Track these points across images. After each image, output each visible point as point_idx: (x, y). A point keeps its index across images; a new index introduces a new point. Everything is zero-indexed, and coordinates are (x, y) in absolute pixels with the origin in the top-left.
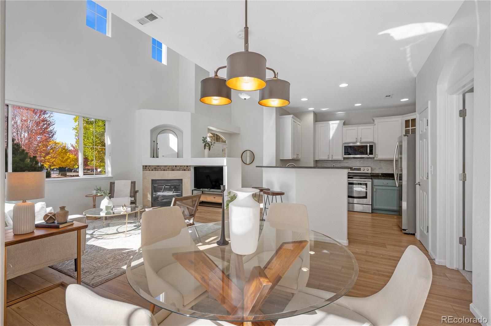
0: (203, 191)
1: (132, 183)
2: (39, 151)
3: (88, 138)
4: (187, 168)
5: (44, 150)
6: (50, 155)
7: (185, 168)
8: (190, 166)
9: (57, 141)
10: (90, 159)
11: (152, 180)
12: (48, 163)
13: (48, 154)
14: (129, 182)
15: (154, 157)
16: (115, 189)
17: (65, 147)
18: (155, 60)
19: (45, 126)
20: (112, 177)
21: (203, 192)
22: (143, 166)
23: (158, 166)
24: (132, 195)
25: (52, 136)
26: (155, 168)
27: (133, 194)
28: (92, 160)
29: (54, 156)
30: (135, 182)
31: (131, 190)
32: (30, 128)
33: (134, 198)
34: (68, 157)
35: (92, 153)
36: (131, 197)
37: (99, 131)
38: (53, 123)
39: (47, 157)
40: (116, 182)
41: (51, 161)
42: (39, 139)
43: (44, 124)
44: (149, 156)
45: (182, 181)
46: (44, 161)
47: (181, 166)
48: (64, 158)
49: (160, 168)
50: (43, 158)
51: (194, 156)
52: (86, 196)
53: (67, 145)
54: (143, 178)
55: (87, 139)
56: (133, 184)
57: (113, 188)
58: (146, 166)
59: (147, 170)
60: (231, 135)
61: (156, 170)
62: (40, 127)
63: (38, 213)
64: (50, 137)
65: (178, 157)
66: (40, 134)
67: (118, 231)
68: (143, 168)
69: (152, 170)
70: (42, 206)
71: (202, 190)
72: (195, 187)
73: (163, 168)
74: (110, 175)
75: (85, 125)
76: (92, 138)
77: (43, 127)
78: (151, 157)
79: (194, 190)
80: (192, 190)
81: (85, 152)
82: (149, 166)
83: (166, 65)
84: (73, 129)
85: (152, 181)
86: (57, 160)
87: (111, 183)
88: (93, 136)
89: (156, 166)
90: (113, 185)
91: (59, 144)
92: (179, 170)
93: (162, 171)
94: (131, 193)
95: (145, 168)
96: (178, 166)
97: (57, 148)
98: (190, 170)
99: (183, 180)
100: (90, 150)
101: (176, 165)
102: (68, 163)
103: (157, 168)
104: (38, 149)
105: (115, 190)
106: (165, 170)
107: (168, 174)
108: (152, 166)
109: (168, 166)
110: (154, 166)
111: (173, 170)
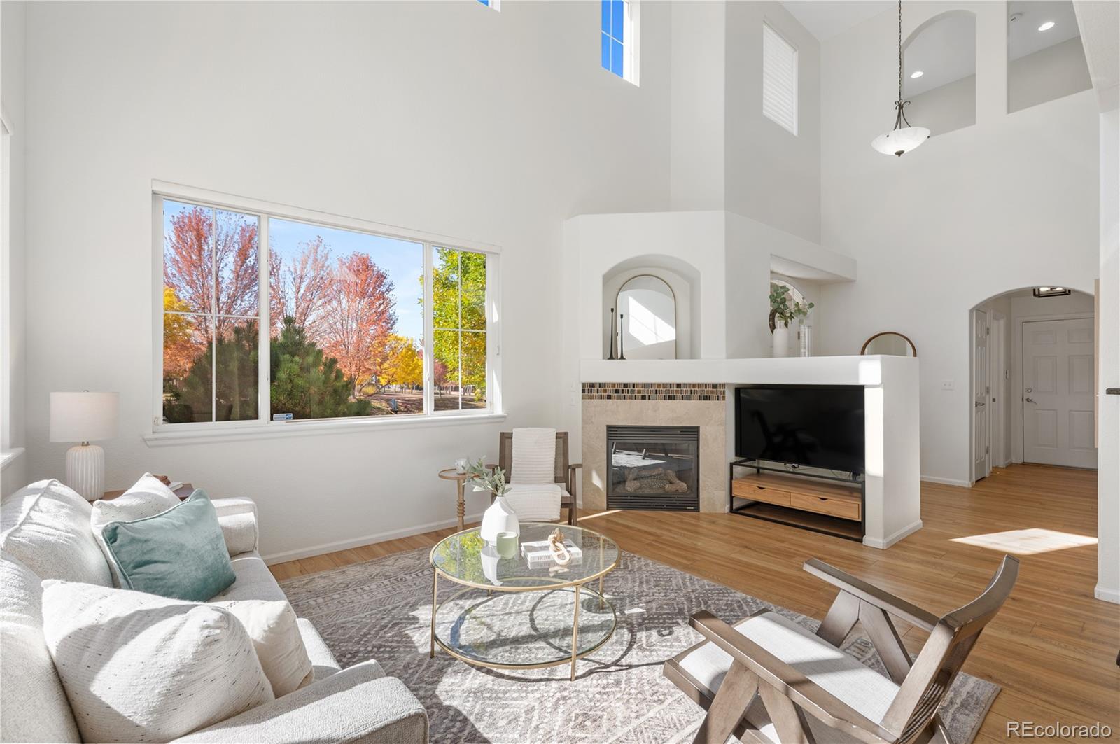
0: (758, 469)
1: (558, 436)
2: (372, 353)
3: (447, 318)
4: (712, 392)
5: (380, 352)
6: (388, 362)
7: (709, 392)
8: (723, 385)
9: (400, 335)
10: (450, 367)
11: (609, 428)
12: (386, 377)
13: (385, 359)
14: (553, 432)
15: (611, 358)
16: (513, 455)
17: (412, 345)
18: (607, 70)
19: (382, 308)
20: (504, 417)
21: (758, 471)
22: (584, 385)
23: (625, 385)
24: (561, 474)
25: (393, 325)
26: (617, 391)
27: (562, 472)
28: (455, 370)
29: (395, 363)
30: (566, 434)
31: (556, 458)
32: (360, 313)
33: (564, 484)
34: (416, 364)
35: (454, 353)
36: (557, 480)
37: (467, 302)
38: (393, 302)
39: (385, 365)
40: (516, 432)
41: (390, 373)
42: (372, 332)
43: (380, 305)
44: (601, 356)
45: (698, 432)
46: (381, 373)
47: (694, 385)
48: (410, 366)
49: (633, 392)
50: (378, 368)
51: (737, 351)
52: (441, 476)
53: (414, 343)
54: (583, 420)
55: (445, 322)
56: (561, 441)
57: (507, 452)
58: (592, 385)
59: (593, 398)
60: (821, 286)
61: (619, 398)
62: (373, 311)
63: (189, 673)
64: (389, 329)
65: (676, 358)
66: (375, 322)
67: (536, 629)
68: (584, 391)
69: (609, 397)
70: (206, 632)
71: (756, 465)
72: (737, 455)
73: (639, 392)
74: (499, 411)
75: (441, 291)
76: (453, 318)
77: (379, 310)
78: (604, 359)
79: (738, 463)
80: (732, 465)
81: (441, 351)
82: (600, 385)
83: (638, 86)
84: (419, 301)
85: (608, 431)
86: (399, 370)
87: (503, 434)
88: (457, 314)
89: (619, 384)
90: (507, 440)
91: (402, 340)
92: (689, 398)
93: (638, 401)
94: (556, 467)
95: (589, 389)
96: (686, 385)
97: (399, 347)
98: (724, 398)
99: (701, 430)
100: (451, 347)
101: (679, 382)
102: (415, 376)
103: (621, 391)
104: (371, 351)
105: (514, 459)
106: (647, 397)
107: (655, 411)
108: (609, 385)
109: (655, 384)
110: (614, 385)
111: (670, 398)
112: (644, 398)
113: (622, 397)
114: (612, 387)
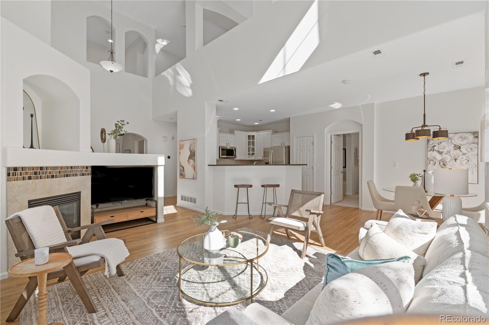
4: (86, 171)
7: (84, 171)
11: (30, 203)
15: (32, 147)
22: (8, 169)
23: (41, 168)
26: (36, 173)
45: (80, 195)
47: (79, 167)
49: (46, 173)
58: (15, 169)
59: (17, 180)
61: (37, 178)
68: (8, 174)
69: (30, 178)
73: (50, 173)
82: (23, 169)
89: (37, 168)
92: (76, 175)
93: (50, 179)
95: (13, 173)
98: (90, 174)
99: (81, 193)
106: (55, 176)
107: (59, 185)
108: (29, 168)
109: (59, 167)
110: (33, 168)
111: (67, 176)
112: (53, 177)
113: (39, 177)
114: (32, 170)
